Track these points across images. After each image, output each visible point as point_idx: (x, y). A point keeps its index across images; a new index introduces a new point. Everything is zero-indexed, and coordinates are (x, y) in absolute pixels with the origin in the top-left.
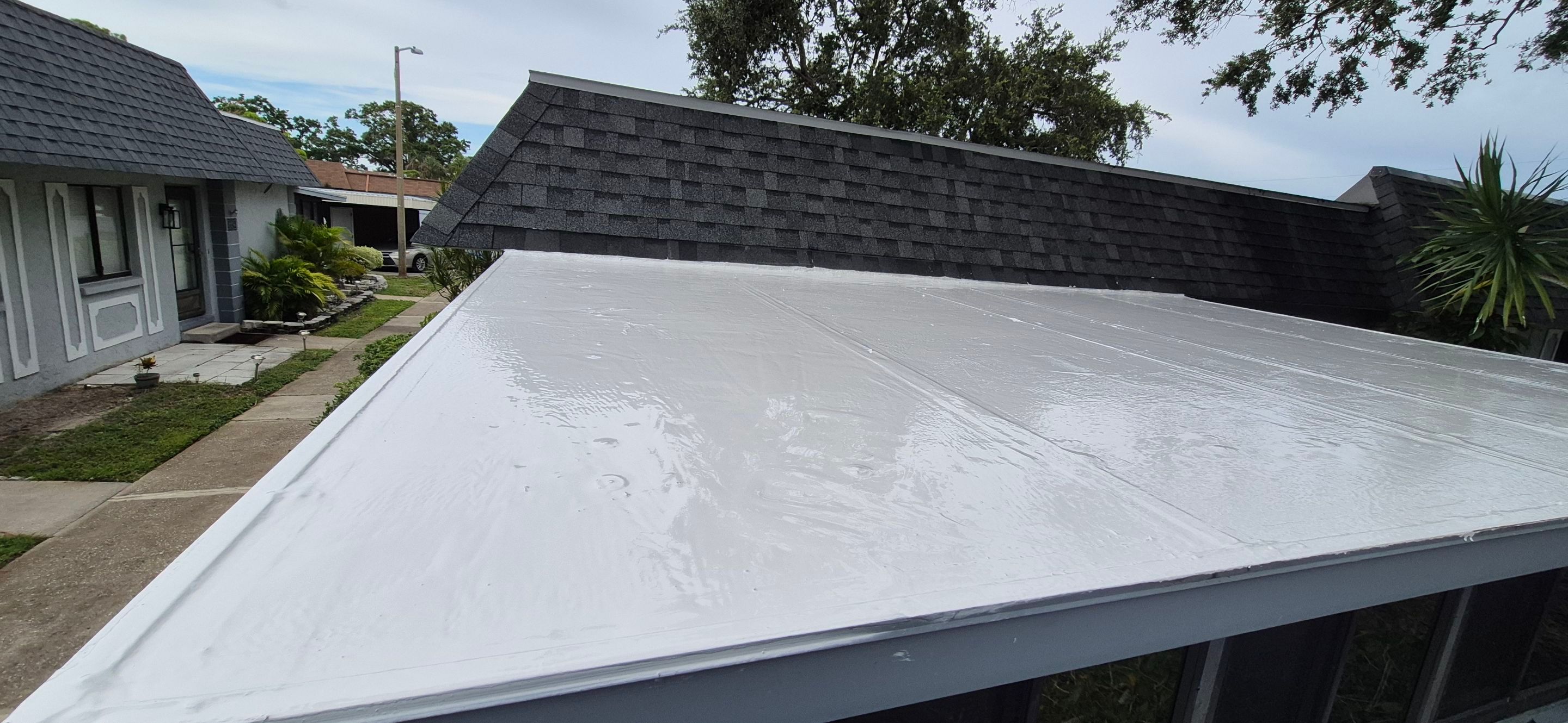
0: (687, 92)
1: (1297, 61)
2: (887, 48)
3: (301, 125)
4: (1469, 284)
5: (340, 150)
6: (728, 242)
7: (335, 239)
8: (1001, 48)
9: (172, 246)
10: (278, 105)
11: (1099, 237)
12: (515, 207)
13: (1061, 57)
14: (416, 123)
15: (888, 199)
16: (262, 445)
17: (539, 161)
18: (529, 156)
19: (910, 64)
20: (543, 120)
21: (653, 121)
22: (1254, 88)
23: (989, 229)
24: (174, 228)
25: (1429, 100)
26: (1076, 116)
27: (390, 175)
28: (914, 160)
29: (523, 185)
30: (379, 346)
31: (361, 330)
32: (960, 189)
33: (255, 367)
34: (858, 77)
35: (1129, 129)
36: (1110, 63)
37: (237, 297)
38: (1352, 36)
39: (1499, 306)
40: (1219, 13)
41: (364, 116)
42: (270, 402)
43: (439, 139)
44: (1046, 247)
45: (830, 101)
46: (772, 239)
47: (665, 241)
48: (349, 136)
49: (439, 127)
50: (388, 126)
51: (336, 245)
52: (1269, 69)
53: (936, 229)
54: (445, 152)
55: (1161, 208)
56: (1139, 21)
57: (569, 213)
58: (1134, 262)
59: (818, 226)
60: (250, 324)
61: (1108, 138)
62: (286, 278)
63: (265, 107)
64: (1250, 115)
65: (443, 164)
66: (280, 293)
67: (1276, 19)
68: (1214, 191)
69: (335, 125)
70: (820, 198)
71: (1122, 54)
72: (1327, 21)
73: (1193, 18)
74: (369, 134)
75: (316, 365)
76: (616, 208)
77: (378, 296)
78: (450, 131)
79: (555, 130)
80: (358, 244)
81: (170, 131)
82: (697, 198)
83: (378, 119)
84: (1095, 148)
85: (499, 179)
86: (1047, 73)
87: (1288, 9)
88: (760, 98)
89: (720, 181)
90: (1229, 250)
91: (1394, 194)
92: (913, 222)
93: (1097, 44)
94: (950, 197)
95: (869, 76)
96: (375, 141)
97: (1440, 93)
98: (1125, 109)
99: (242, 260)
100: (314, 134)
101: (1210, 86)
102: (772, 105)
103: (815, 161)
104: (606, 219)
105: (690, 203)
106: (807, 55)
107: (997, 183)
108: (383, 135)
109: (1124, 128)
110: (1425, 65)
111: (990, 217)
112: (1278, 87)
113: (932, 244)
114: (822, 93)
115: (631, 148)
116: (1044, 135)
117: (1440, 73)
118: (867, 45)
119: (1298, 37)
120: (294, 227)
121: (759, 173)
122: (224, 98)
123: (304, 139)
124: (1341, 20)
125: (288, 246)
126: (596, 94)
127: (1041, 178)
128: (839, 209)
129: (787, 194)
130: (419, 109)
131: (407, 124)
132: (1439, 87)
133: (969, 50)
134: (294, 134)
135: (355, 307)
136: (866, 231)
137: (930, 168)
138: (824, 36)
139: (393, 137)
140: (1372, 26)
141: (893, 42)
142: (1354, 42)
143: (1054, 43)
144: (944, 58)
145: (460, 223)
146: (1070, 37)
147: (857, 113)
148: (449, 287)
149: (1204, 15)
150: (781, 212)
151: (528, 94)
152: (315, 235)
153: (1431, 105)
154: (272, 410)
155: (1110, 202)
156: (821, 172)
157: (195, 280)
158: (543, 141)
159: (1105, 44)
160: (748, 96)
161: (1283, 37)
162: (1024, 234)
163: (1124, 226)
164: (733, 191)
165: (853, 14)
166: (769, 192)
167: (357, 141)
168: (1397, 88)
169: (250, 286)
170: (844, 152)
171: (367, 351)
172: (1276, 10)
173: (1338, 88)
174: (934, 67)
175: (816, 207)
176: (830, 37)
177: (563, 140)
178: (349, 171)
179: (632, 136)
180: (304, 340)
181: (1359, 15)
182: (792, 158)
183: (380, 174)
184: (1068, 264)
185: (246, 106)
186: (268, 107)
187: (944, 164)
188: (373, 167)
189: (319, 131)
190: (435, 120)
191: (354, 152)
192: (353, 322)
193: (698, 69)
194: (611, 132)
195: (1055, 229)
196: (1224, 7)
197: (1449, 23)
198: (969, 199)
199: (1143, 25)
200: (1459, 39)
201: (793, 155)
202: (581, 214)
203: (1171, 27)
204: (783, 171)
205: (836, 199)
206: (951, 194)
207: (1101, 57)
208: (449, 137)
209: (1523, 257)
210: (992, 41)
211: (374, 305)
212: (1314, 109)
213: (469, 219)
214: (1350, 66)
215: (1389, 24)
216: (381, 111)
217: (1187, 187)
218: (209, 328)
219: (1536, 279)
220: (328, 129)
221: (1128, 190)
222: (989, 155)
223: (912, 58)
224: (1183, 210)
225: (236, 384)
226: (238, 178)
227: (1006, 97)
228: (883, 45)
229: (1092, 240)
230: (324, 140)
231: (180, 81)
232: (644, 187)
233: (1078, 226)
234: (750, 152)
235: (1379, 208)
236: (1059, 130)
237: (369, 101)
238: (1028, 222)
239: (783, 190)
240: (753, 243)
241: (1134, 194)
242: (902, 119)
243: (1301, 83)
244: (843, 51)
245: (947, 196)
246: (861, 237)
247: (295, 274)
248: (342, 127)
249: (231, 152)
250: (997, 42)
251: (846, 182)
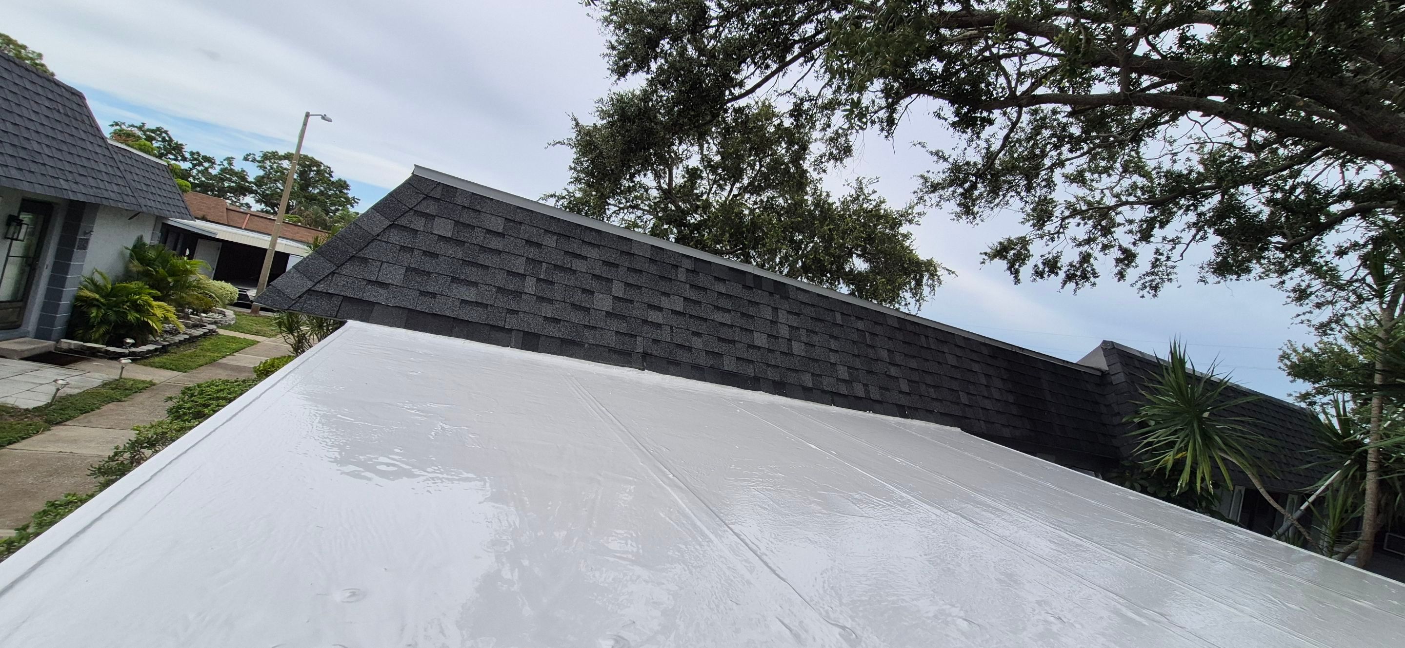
0: (568, 191)
1: (1049, 249)
2: (741, 185)
3: (196, 159)
4: (1171, 453)
5: (229, 187)
6: (570, 338)
7: (191, 272)
8: (830, 201)
9: (8, 256)
10: (177, 139)
11: (893, 371)
12: (370, 282)
13: (876, 215)
14: (311, 176)
15: (719, 317)
16: (30, 481)
17: (404, 243)
18: (395, 237)
19: (758, 200)
20: (418, 208)
21: (521, 223)
22: (1018, 264)
23: (803, 354)
24: (17, 239)
25: (1142, 293)
26: (886, 262)
27: (272, 217)
28: (745, 287)
29: (382, 262)
30: (199, 389)
31: (190, 364)
32: (782, 316)
33: (55, 391)
34: (715, 204)
35: (925, 278)
36: (913, 225)
37: (62, 315)
38: (1086, 237)
39: (1193, 473)
40: (993, 205)
41: (263, 161)
42: (59, 431)
43: (330, 192)
44: (850, 374)
45: (688, 218)
46: (611, 340)
47: (511, 330)
48: (242, 176)
49: (333, 182)
50: (283, 173)
51: (192, 278)
52: (1029, 251)
53: (759, 348)
54: (332, 204)
55: (944, 352)
56: (933, 201)
57: (423, 293)
58: (920, 396)
59: (654, 334)
60: (67, 343)
61: (909, 283)
62: (124, 303)
63: (164, 138)
64: (1015, 284)
65: (327, 214)
66: (112, 317)
67: (1033, 216)
68: (985, 344)
69: (230, 164)
70: (660, 309)
71: (921, 220)
72: (1068, 223)
73: (974, 205)
74: (263, 177)
75: (126, 396)
76: (470, 294)
77: (221, 332)
78: (342, 187)
79: (426, 218)
80: (216, 278)
81: (47, 151)
82: (548, 295)
83: (275, 166)
84: (900, 288)
85: (361, 254)
86: (864, 225)
87: (1042, 210)
88: (631, 206)
89: (571, 283)
90: (996, 395)
91: (1119, 364)
92: (739, 340)
93: (904, 210)
94: (774, 322)
95: (723, 205)
96: (266, 184)
97: (1148, 289)
98: (923, 263)
99: (82, 279)
100: (207, 169)
101: (986, 258)
102: (639, 213)
103: (660, 277)
104: (457, 303)
105: (541, 299)
106: (674, 179)
107: (814, 315)
108: (276, 181)
109: (922, 277)
110: (1137, 266)
111: (806, 344)
112: (1036, 266)
113: (753, 362)
114: (683, 211)
115: (495, 243)
116: (860, 273)
117: (1147, 274)
118: (725, 180)
119: (1049, 231)
120: (152, 254)
121: (609, 281)
122: (124, 123)
123: (194, 172)
124: (1079, 225)
125: (138, 272)
126: (473, 193)
127: (850, 316)
128: (675, 321)
129: (631, 302)
130: (318, 164)
131: (303, 174)
132: (1147, 284)
133: (806, 197)
134: (186, 165)
135: (192, 340)
136: (697, 343)
137: (758, 296)
138: (690, 167)
139: (284, 183)
140: (1099, 233)
141: (746, 181)
142: (1088, 241)
143: (871, 204)
144: (786, 200)
145: (310, 290)
146: (884, 202)
147: (711, 231)
148: (296, 334)
149: (982, 204)
150: (623, 317)
151: (408, 184)
152: (173, 265)
153: (1143, 297)
154: (58, 441)
155: (904, 342)
156: (664, 286)
157: (22, 290)
158: (412, 226)
159: (910, 211)
160: (620, 203)
161: (1038, 230)
162: (832, 361)
163: (913, 364)
164: (582, 293)
165: (717, 155)
166: (615, 298)
167: (248, 182)
168: (1119, 280)
169: (81, 306)
170: (687, 272)
171: (184, 393)
172: (1034, 210)
173: (1079, 273)
174: (777, 206)
175: (655, 317)
176: (695, 170)
177: (432, 228)
178: (231, 207)
179: (499, 233)
180: (123, 368)
181: (1091, 223)
182: (641, 271)
183: (261, 214)
184: (867, 392)
185: (145, 134)
186: (167, 138)
187: (771, 294)
188: (256, 207)
189: (212, 167)
190: (331, 176)
191: (242, 190)
192: (184, 355)
193: (576, 179)
194: (479, 227)
195: (857, 360)
196: (997, 201)
197: (1152, 239)
198: (789, 326)
199: (937, 205)
200: (1157, 252)
201: (641, 269)
202: (434, 295)
203: (958, 209)
204: (630, 281)
205: (674, 312)
206: (774, 320)
207: (907, 220)
208: (341, 192)
209: (1207, 438)
210: (824, 194)
211: (213, 340)
212: (1063, 287)
213: (320, 287)
214: (1086, 258)
215: (1111, 233)
216: (281, 160)
217: (964, 338)
218: (19, 343)
219: (1217, 455)
220: (222, 166)
221: (919, 335)
222: (808, 291)
223: (760, 196)
224: (961, 357)
225: (25, 407)
226: (105, 202)
227: (831, 239)
228: (738, 181)
229: (888, 373)
230: (216, 175)
231: (75, 107)
232: (501, 279)
233: (877, 360)
234: (604, 262)
235: (1109, 374)
236: (872, 270)
237: (270, 149)
238: (837, 351)
239: (629, 298)
240: (592, 341)
241: (923, 339)
242: (746, 243)
243: (1052, 265)
244: (705, 182)
245: (771, 321)
246: (692, 348)
247: (136, 300)
248: (237, 168)
249: (106, 178)
250: (828, 195)
251: (685, 298)
